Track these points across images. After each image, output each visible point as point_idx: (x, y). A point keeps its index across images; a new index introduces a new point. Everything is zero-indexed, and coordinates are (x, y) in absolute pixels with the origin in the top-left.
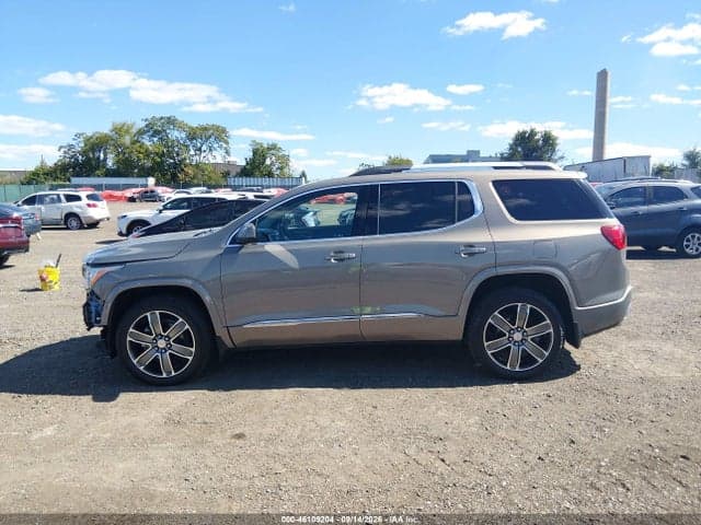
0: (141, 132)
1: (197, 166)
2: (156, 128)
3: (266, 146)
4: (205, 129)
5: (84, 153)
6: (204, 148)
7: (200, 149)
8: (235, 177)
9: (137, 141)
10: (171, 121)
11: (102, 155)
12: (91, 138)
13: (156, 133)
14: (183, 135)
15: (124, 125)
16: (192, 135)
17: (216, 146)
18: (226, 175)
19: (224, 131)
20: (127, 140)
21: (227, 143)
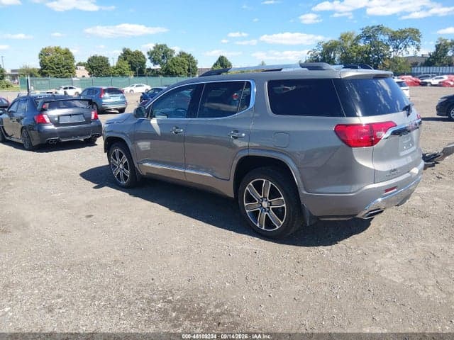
0: (358, 38)
1: (393, 60)
2: (369, 34)
3: (449, 41)
4: (404, 32)
5: (321, 54)
6: (400, 46)
7: (397, 47)
8: (420, 66)
9: (355, 44)
10: (380, 29)
11: (332, 55)
12: (327, 44)
13: (368, 38)
14: (387, 38)
15: (348, 34)
16: (394, 37)
17: (411, 43)
18: (415, 65)
19: (417, 32)
20: (349, 44)
21: (419, 41)
